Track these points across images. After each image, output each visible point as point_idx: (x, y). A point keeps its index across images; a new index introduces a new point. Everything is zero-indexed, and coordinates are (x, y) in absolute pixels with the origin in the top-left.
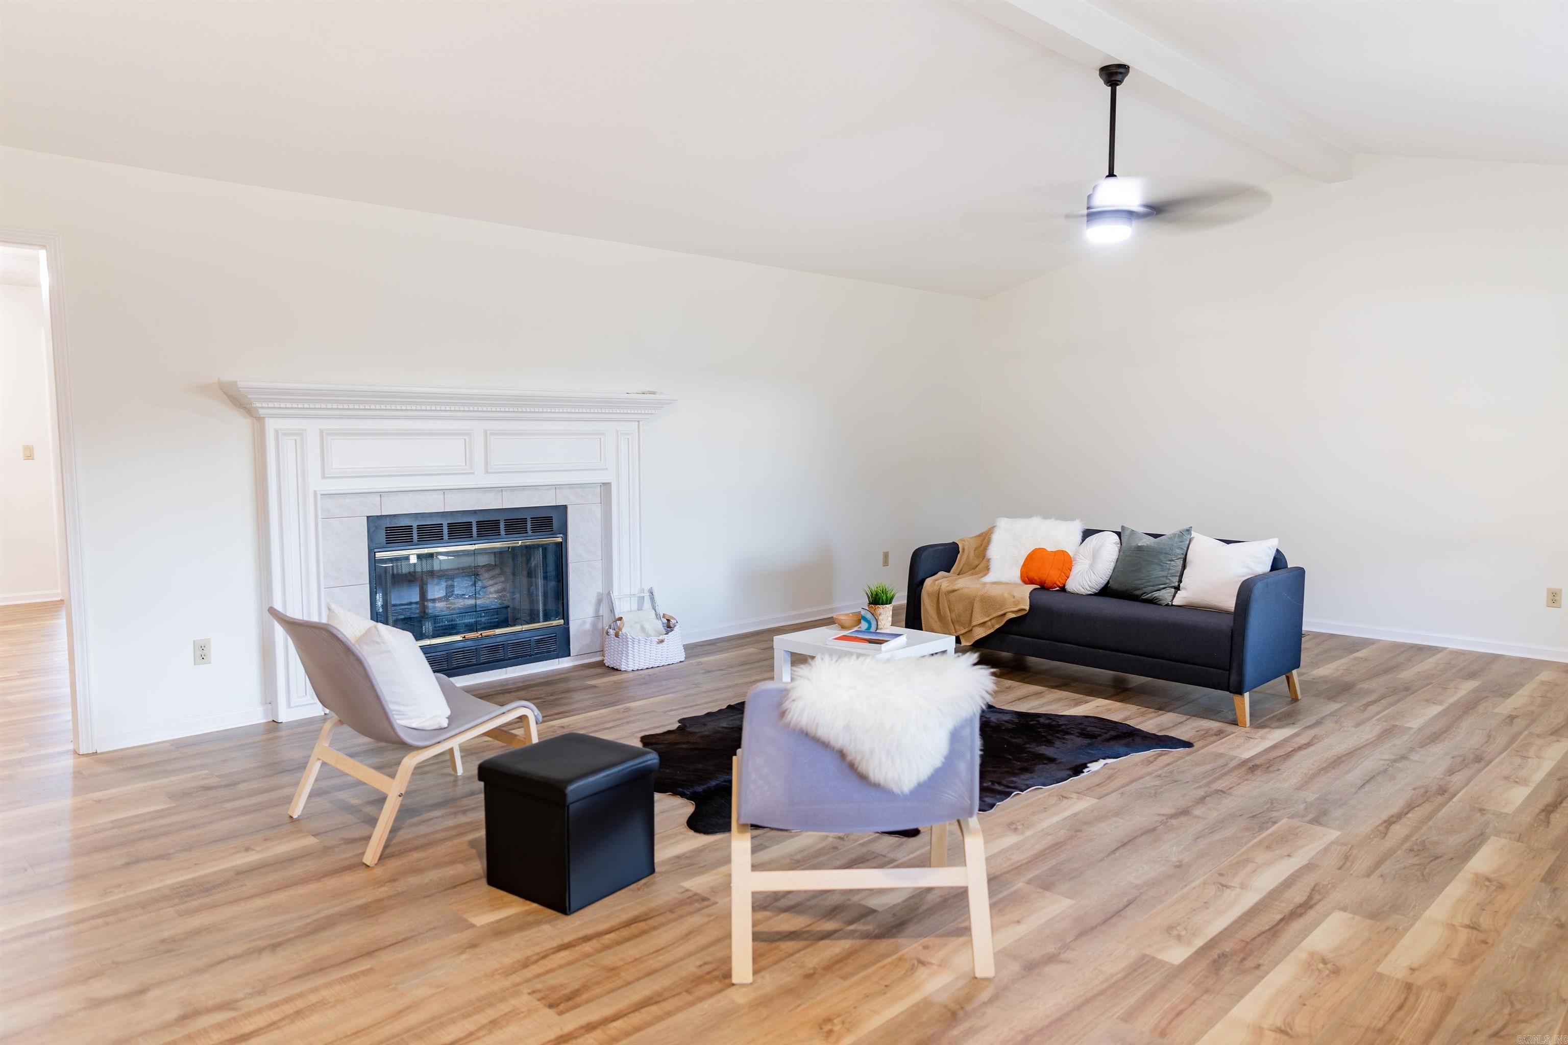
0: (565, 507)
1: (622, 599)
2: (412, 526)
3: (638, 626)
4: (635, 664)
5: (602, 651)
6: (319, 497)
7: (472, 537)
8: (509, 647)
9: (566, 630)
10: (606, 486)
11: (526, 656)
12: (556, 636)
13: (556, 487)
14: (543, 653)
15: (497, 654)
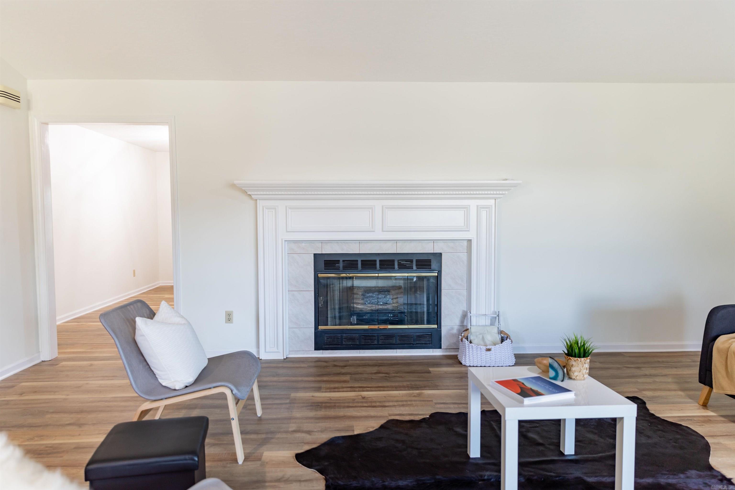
0: (441, 254)
1: (478, 317)
2: (339, 260)
3: (481, 336)
4: (471, 362)
5: (457, 349)
6: (284, 241)
7: (376, 269)
8: (399, 337)
9: (439, 331)
10: (470, 241)
11: (411, 344)
12: (431, 335)
13: (434, 241)
14: (423, 344)
15: (391, 340)
